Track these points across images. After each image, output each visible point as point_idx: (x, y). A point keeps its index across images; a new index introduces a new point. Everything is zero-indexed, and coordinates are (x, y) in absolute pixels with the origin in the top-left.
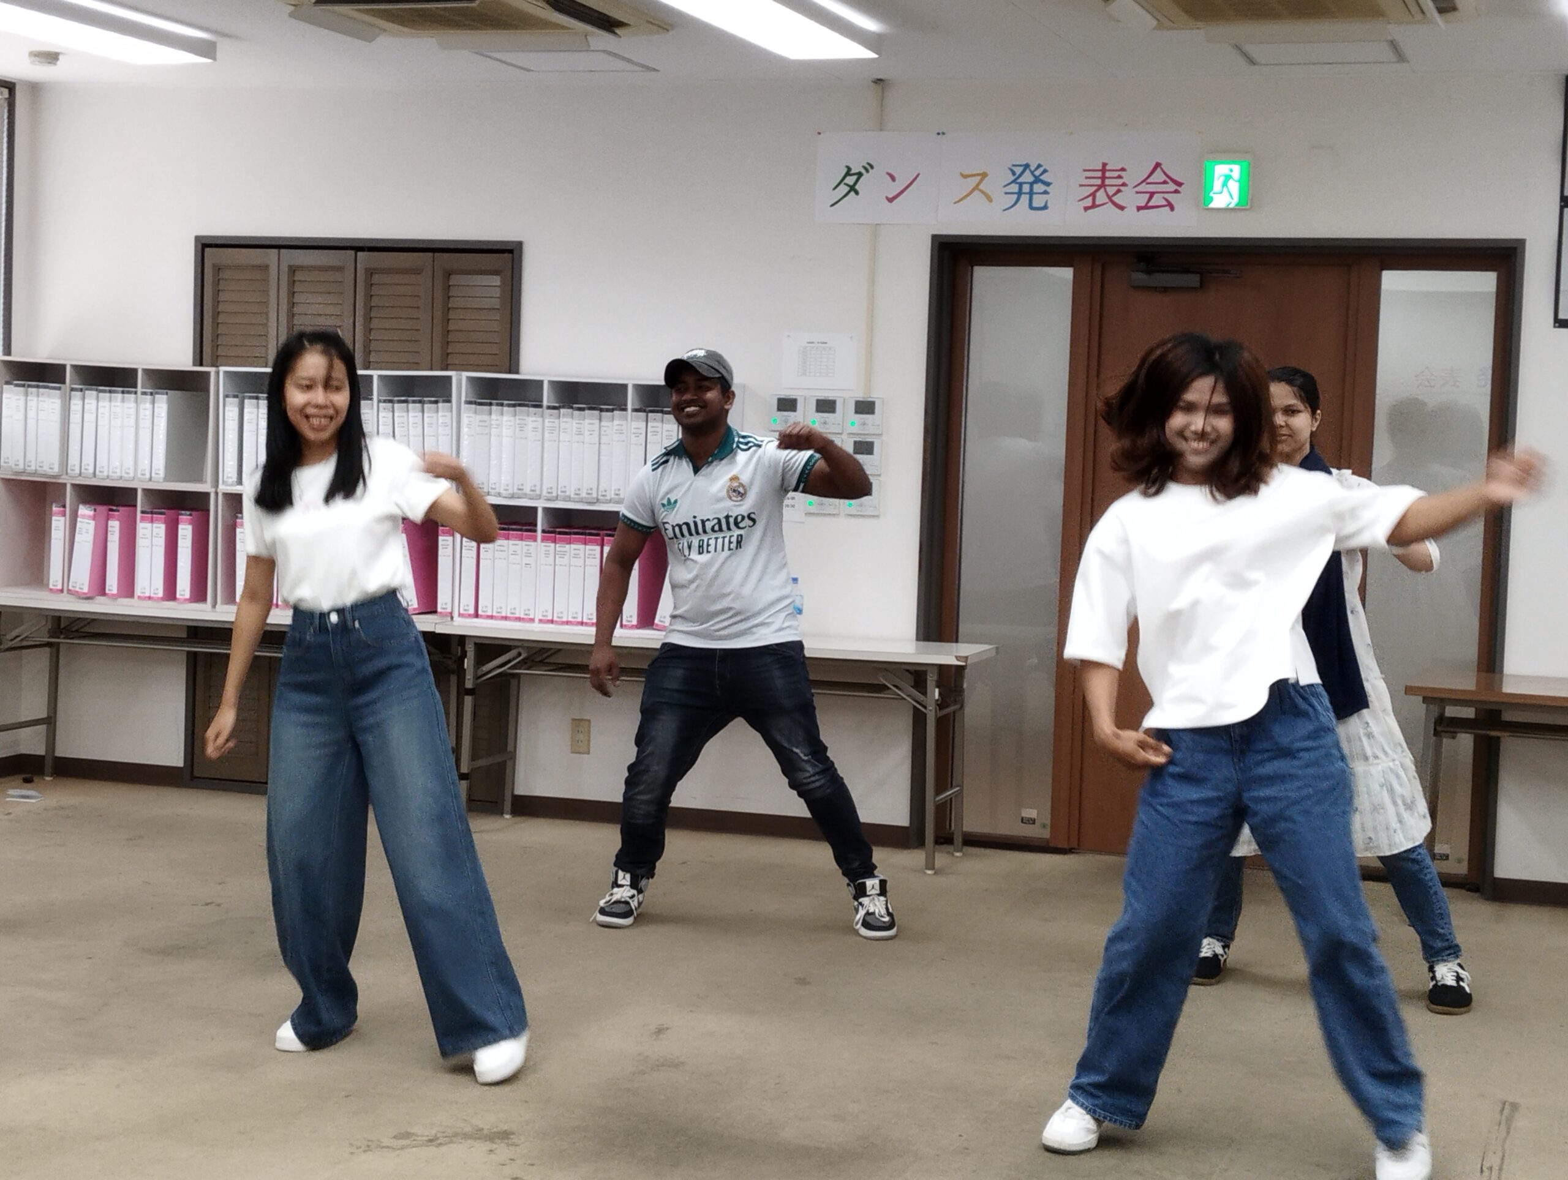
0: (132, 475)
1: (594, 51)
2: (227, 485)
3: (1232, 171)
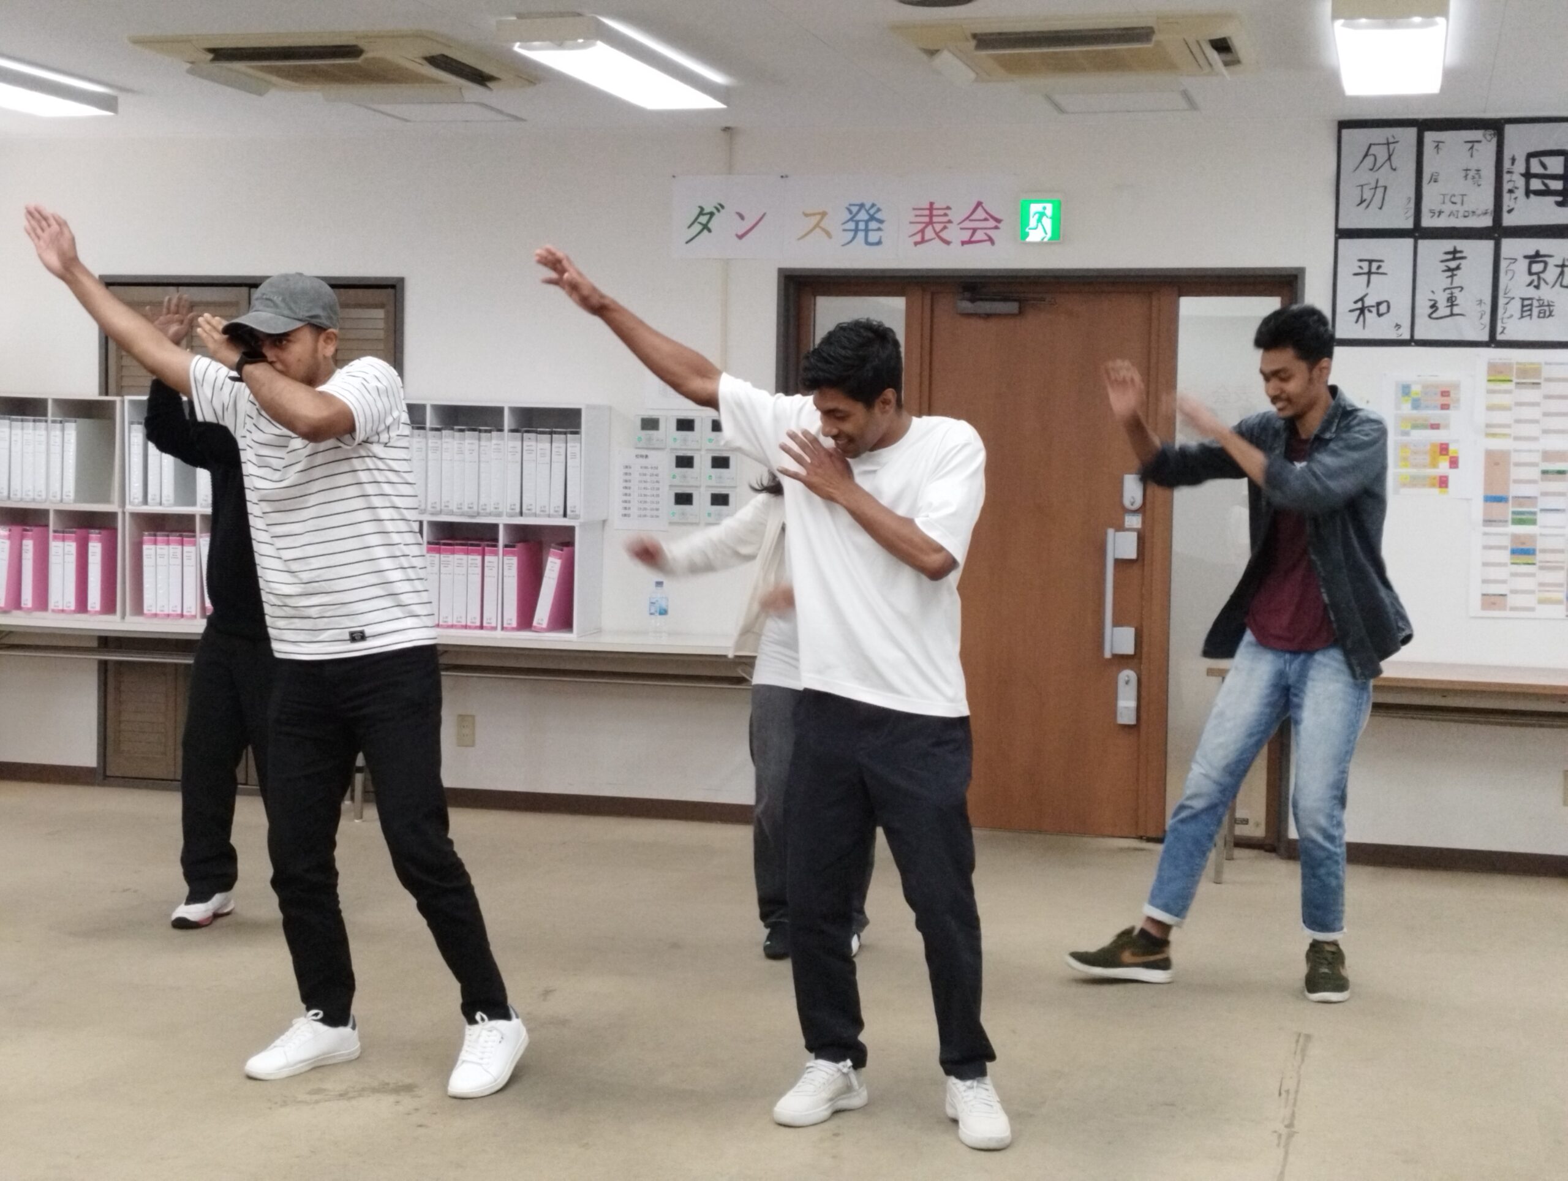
0: (44, 497)
1: (468, 103)
2: (133, 505)
3: (1045, 208)
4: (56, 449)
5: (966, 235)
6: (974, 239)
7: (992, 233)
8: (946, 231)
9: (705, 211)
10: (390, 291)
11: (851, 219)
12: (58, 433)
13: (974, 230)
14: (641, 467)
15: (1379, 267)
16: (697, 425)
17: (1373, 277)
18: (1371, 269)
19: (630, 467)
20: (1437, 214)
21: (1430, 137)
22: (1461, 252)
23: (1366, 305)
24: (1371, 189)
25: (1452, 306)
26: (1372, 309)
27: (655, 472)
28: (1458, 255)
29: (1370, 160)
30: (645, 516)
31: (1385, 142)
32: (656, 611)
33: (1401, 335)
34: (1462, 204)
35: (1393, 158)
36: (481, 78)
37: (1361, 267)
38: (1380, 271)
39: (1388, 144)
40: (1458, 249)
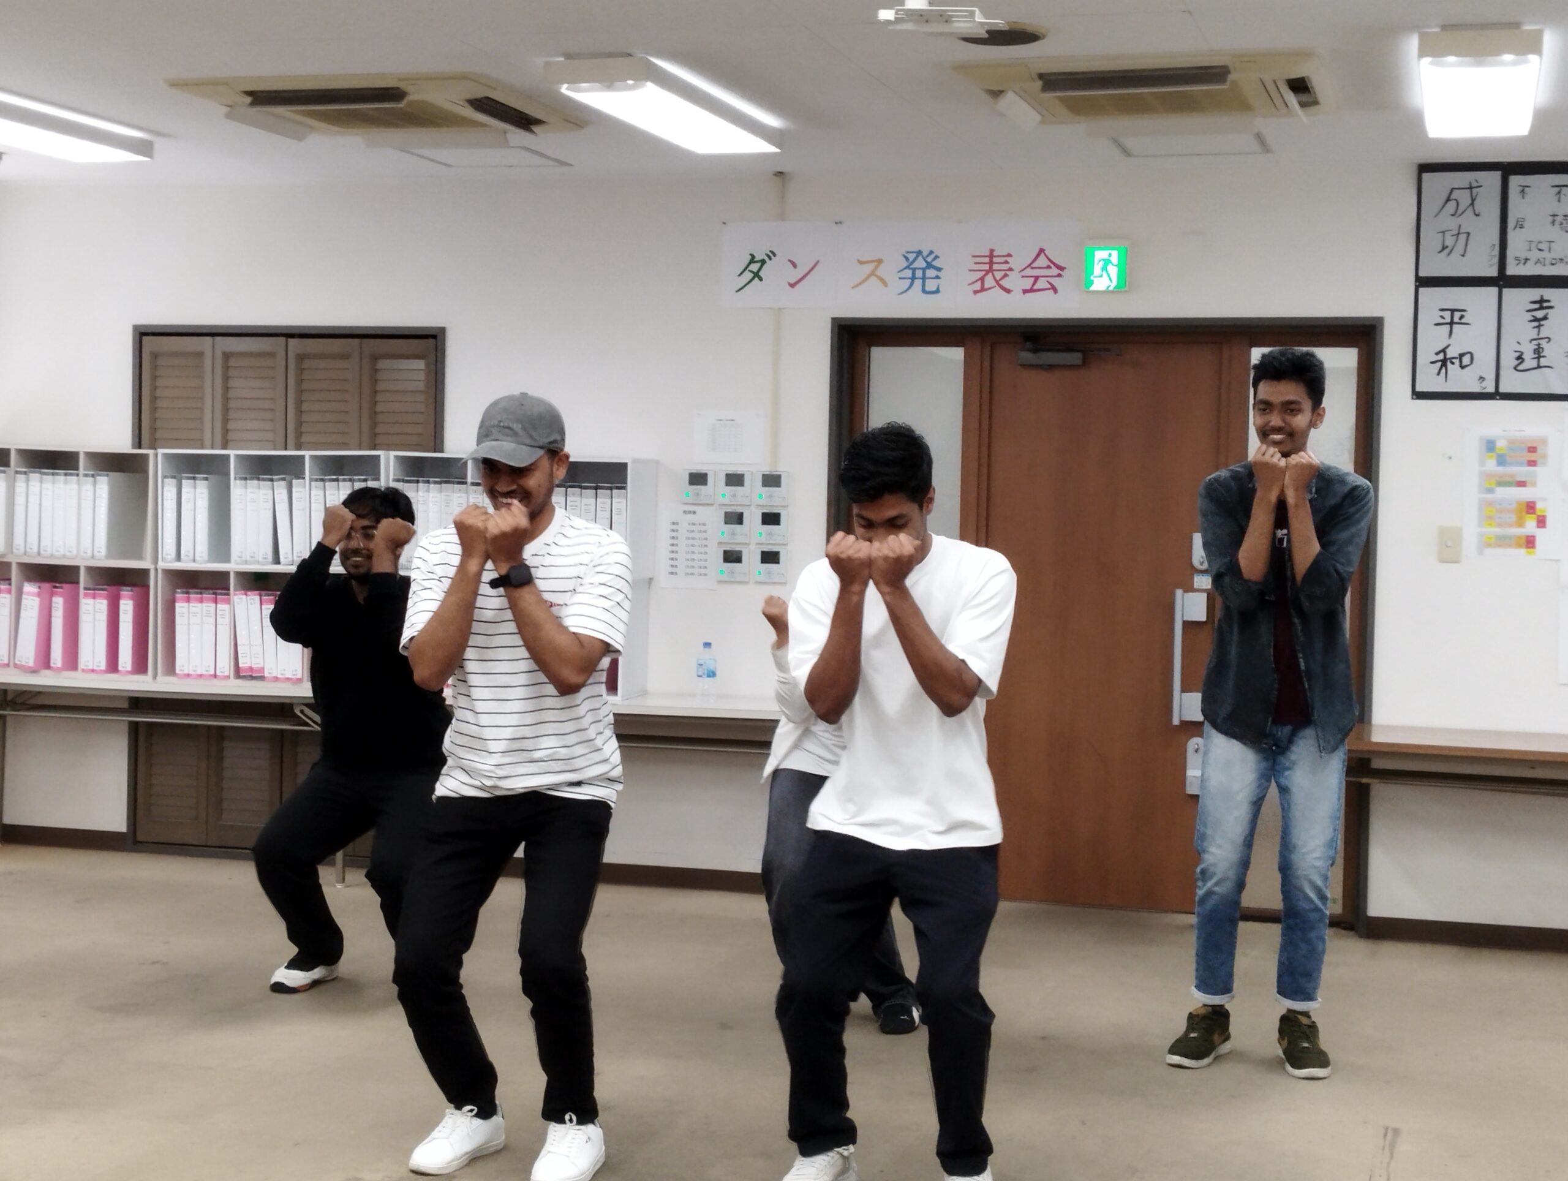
0: (74, 553)
1: (512, 147)
2: (166, 562)
3: (1110, 255)
4: (87, 504)
5: (1028, 283)
6: (1035, 288)
7: (1056, 282)
8: (1007, 278)
9: (756, 260)
10: (431, 341)
11: (907, 267)
12: (90, 487)
13: (1037, 278)
14: (689, 524)
15: (1462, 317)
16: (747, 480)
17: (1455, 327)
18: (1453, 319)
19: (677, 524)
20: (1523, 261)
21: (1515, 181)
22: (1548, 301)
23: (1448, 356)
24: (1453, 235)
25: (1539, 357)
26: (1454, 360)
27: (703, 528)
28: (1545, 305)
29: (1451, 205)
30: (692, 574)
31: (1468, 186)
32: (704, 673)
33: (1485, 389)
34: (1550, 250)
35: (1475, 202)
36: (525, 122)
37: (1442, 317)
38: (1463, 321)
39: (1471, 188)
40: (1545, 298)
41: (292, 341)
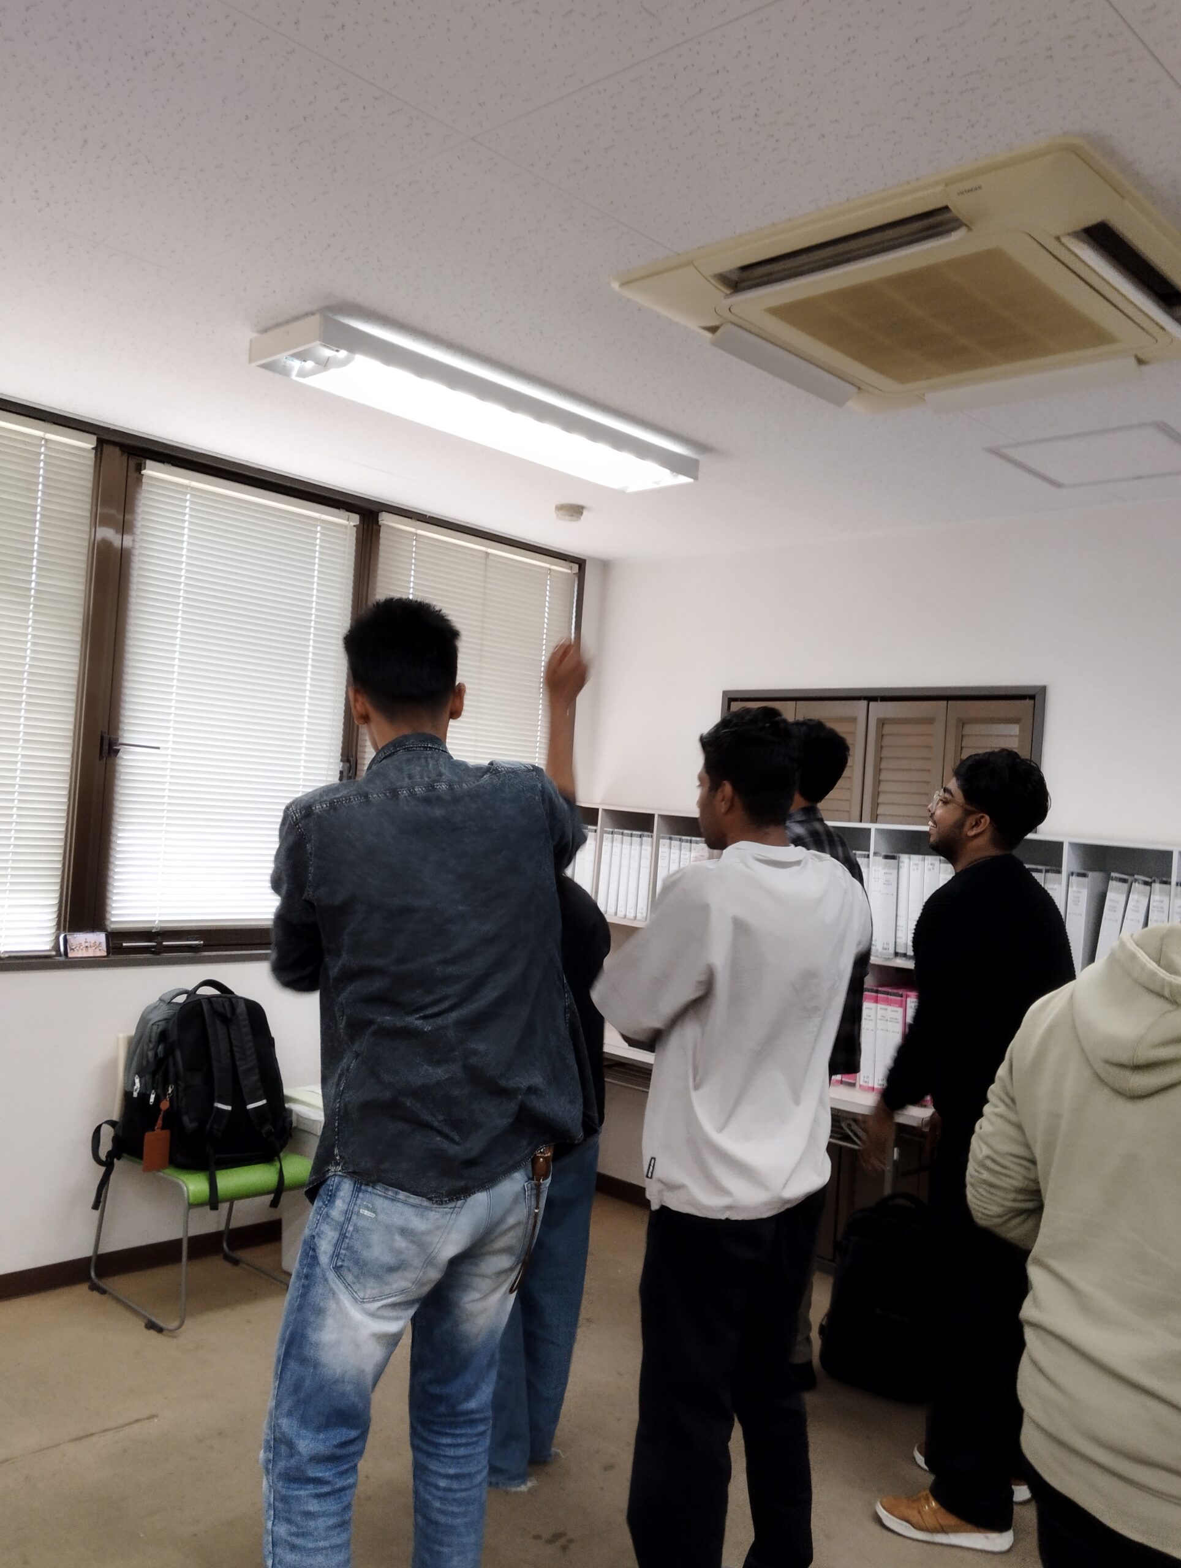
10: (1029, 702)
41: (872, 704)
